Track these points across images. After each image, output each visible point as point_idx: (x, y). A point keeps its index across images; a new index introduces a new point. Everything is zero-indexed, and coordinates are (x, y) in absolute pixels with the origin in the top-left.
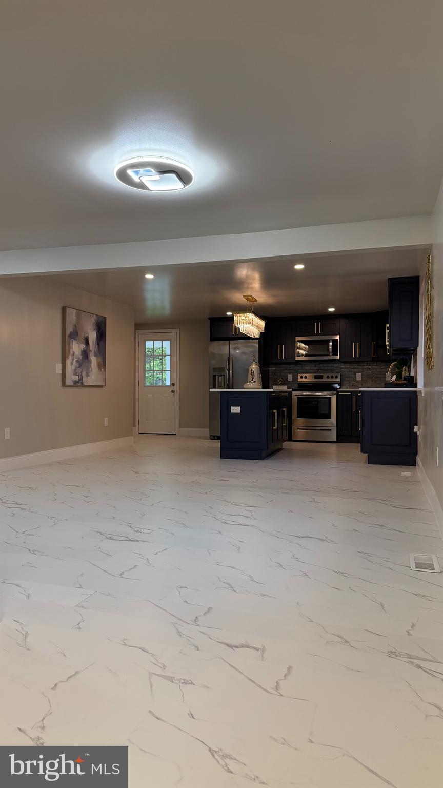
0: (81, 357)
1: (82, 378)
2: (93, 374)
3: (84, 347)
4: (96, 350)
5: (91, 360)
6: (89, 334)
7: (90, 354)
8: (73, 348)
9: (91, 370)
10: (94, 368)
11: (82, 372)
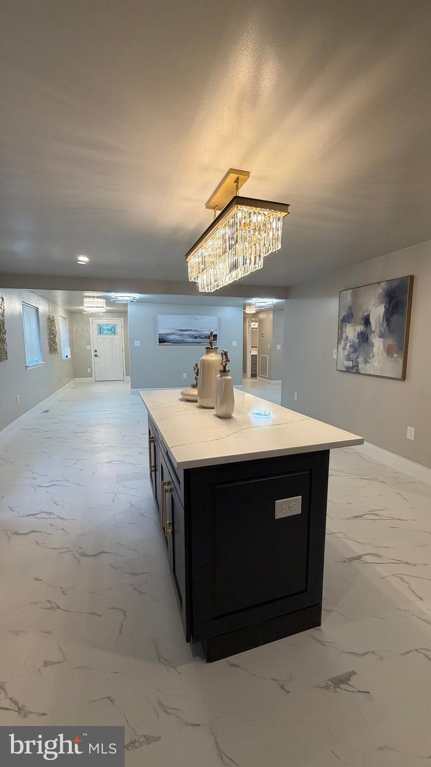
0: (357, 341)
1: (358, 364)
2: (376, 361)
3: (362, 328)
4: (384, 330)
5: (373, 343)
6: (370, 311)
7: (372, 336)
8: (345, 333)
9: (373, 356)
10: (378, 353)
11: (357, 358)
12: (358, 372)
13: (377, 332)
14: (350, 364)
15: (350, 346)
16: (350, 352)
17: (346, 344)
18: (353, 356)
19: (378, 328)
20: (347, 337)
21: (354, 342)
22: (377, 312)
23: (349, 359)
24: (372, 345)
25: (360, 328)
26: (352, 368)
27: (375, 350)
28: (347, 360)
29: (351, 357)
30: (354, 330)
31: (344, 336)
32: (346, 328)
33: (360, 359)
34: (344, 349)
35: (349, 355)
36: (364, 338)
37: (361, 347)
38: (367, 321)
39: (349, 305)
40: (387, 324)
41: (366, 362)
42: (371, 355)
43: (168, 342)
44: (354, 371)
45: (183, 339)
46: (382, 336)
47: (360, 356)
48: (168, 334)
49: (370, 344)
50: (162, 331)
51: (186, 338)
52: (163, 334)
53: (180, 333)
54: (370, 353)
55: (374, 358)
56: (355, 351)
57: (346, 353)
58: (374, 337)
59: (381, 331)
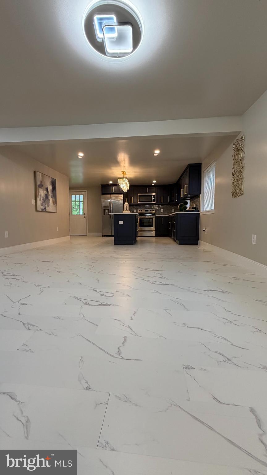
0: (45, 197)
6: (48, 187)
7: (49, 197)
8: (40, 192)
9: (50, 205)
12: (46, 212)
14: (43, 207)
15: (43, 199)
16: (42, 202)
18: (44, 204)
20: (41, 195)
22: (50, 188)
23: (42, 205)
24: (49, 200)
25: (45, 192)
26: (44, 209)
27: (50, 202)
28: (42, 206)
29: (43, 204)
30: (43, 192)
31: (40, 194)
32: (40, 190)
33: (46, 206)
35: (42, 203)
36: (47, 196)
37: (46, 200)
38: (47, 191)
39: (41, 180)
40: (52, 193)
41: (48, 207)
44: (45, 211)
46: (52, 197)
47: (46, 204)
56: (44, 202)
57: (41, 202)
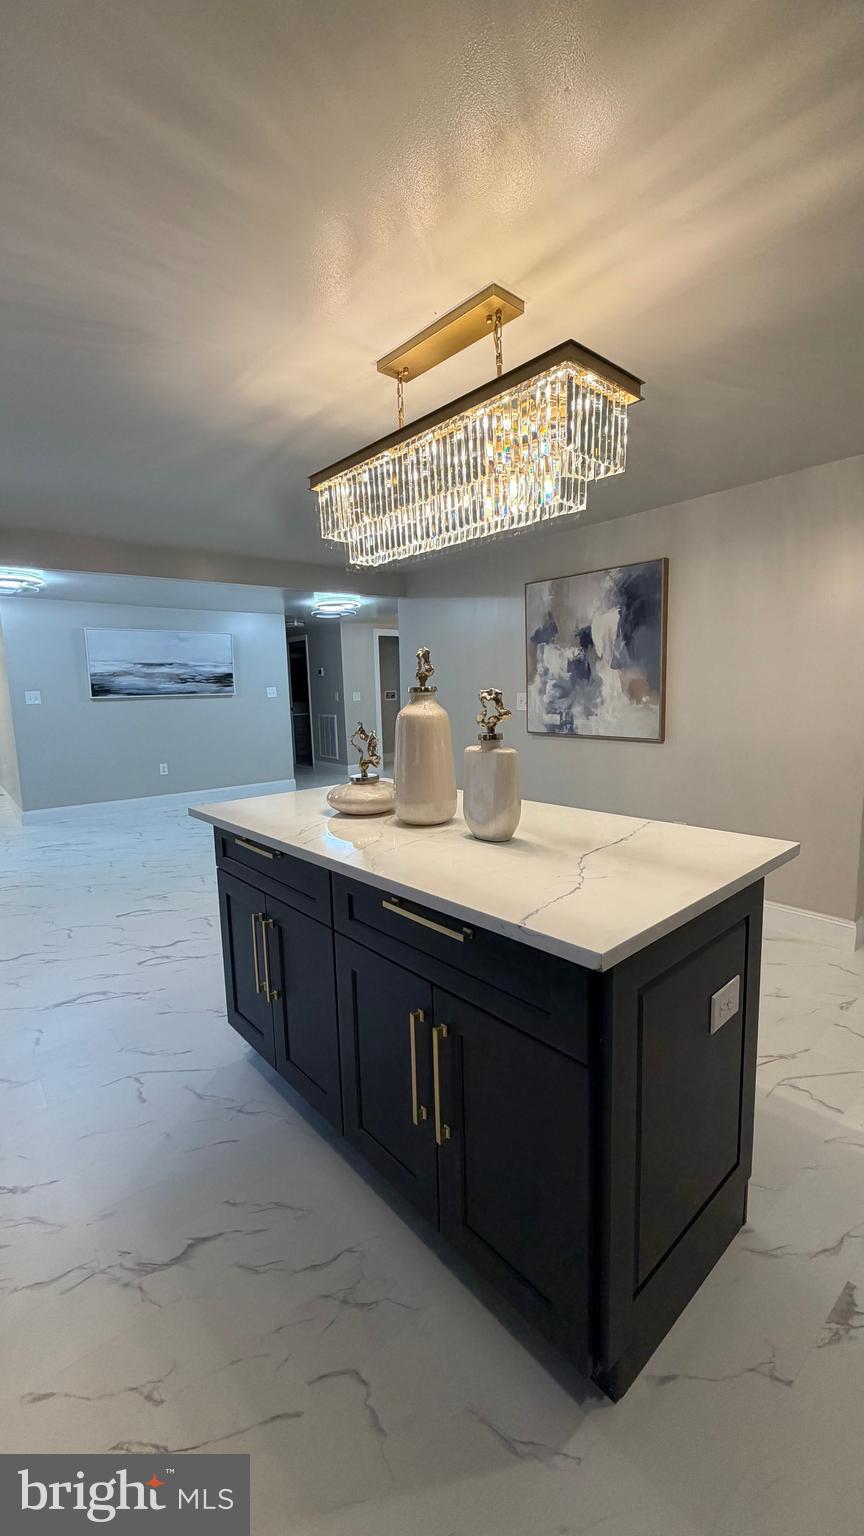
0: (567, 675)
1: (572, 718)
2: (608, 712)
3: (577, 652)
4: (620, 654)
5: (601, 679)
6: (591, 621)
7: (598, 665)
8: (542, 661)
9: (602, 703)
10: (612, 697)
11: (570, 708)
12: (572, 734)
13: (608, 658)
14: (556, 719)
15: (555, 686)
16: (553, 697)
17: (545, 683)
18: (563, 704)
19: (608, 651)
20: (546, 671)
21: (561, 678)
22: (605, 622)
23: (551, 710)
24: (599, 683)
25: (573, 652)
26: (560, 727)
27: (605, 690)
28: (548, 713)
29: (556, 706)
30: (561, 655)
31: (540, 668)
32: (543, 653)
33: (577, 710)
34: (542, 691)
35: (551, 703)
36: (582, 670)
37: (577, 687)
38: (586, 639)
39: (547, 610)
40: (626, 644)
41: (588, 713)
42: (599, 700)
43: (114, 693)
44: (565, 731)
45: (153, 684)
46: (617, 665)
47: (576, 703)
48: (114, 674)
49: (594, 681)
50: (100, 668)
51: (160, 682)
52: (102, 675)
53: (146, 670)
54: (595, 699)
55: (604, 707)
56: (565, 694)
57: (546, 699)
58: (603, 668)
59: (614, 657)
